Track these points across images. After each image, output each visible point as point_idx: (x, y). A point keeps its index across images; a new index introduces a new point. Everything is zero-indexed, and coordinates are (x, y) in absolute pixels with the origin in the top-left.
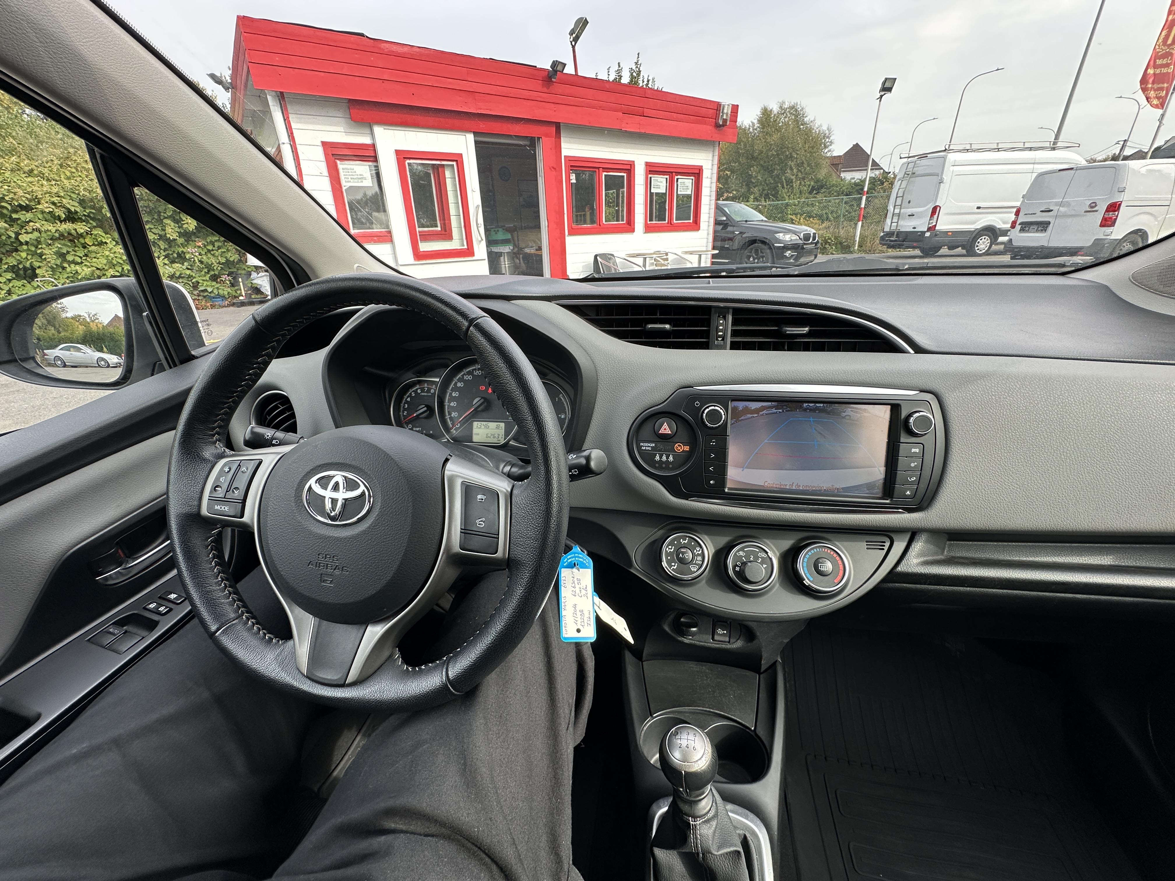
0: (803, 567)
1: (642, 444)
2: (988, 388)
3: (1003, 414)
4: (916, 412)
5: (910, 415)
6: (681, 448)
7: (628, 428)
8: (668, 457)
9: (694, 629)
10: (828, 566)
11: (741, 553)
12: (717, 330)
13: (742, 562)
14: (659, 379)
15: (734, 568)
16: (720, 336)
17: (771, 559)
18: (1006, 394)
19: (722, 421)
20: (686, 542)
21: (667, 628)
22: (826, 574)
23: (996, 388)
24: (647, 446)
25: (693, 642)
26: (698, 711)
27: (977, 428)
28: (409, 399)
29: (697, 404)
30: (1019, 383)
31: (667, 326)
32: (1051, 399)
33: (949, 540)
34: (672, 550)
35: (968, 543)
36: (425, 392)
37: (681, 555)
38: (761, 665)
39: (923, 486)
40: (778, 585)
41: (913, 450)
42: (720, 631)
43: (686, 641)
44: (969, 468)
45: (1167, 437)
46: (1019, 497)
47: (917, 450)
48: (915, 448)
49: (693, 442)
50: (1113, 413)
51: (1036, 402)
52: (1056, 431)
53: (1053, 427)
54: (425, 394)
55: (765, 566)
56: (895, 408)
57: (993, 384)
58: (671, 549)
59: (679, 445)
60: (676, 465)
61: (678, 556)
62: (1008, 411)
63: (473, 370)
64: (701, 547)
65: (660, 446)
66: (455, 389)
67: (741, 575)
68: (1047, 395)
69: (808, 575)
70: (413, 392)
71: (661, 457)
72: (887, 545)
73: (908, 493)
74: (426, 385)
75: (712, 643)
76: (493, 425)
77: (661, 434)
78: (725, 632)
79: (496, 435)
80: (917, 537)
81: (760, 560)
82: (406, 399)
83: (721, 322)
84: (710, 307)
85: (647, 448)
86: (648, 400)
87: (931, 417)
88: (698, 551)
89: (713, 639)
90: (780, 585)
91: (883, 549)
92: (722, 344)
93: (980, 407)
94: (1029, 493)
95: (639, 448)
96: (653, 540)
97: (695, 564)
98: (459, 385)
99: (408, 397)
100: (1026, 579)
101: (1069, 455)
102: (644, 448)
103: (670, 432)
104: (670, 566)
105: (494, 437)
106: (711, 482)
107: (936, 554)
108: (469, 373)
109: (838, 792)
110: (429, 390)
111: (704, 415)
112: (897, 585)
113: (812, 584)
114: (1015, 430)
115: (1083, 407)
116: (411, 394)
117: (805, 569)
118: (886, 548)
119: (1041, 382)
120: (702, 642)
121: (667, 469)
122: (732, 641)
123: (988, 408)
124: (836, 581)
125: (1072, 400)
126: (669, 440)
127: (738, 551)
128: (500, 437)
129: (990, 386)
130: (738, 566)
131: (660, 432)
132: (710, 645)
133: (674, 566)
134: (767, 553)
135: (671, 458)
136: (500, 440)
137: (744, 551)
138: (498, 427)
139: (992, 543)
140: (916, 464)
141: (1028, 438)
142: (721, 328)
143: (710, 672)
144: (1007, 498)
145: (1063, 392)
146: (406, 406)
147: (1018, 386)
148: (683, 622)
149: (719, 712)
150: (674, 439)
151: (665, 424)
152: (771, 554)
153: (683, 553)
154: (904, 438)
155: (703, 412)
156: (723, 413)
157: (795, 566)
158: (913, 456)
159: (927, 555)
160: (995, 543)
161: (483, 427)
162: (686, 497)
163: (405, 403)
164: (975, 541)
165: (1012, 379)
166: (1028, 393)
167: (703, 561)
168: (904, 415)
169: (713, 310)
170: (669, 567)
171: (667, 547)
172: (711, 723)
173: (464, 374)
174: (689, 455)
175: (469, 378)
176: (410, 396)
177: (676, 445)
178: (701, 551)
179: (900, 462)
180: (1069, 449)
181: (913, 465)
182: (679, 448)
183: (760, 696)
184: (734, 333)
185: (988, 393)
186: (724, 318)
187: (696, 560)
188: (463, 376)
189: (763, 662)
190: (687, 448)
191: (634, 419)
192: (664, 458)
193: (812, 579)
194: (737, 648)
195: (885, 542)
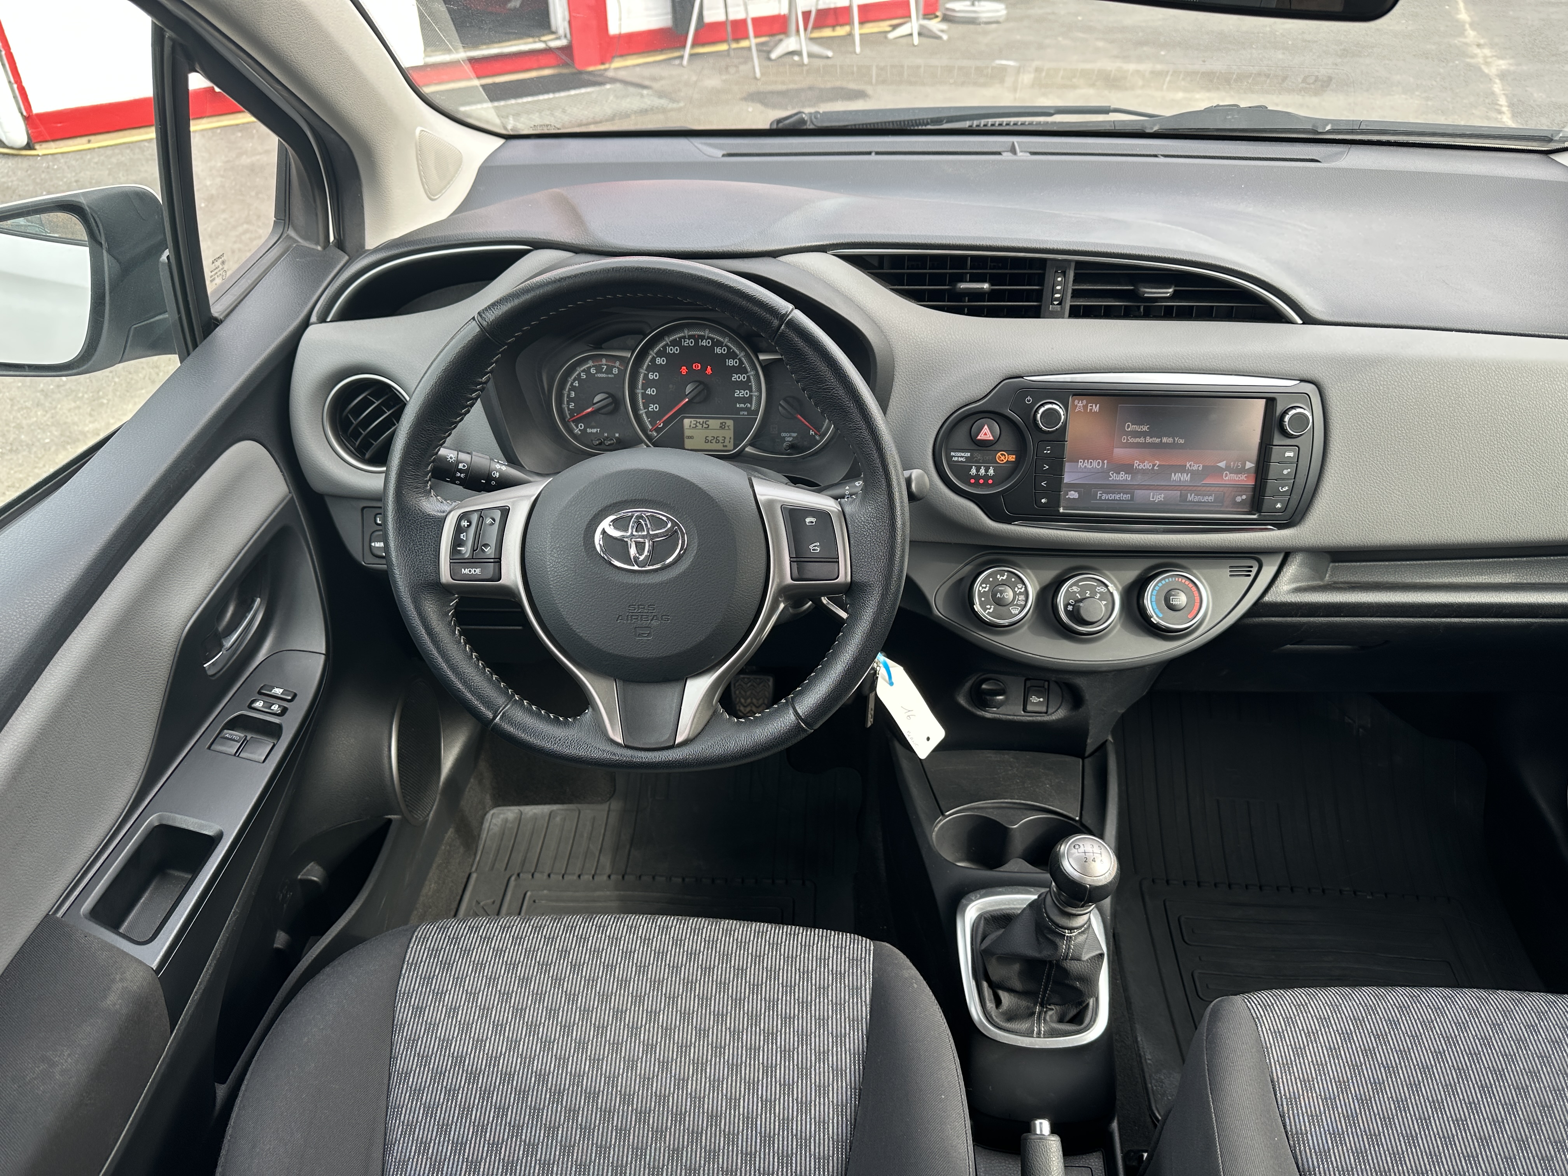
0: (1151, 602)
1: (953, 454)
2: (1377, 376)
3: (1390, 409)
4: (1293, 408)
5: (1286, 412)
6: (1005, 458)
7: (935, 433)
8: (987, 470)
9: (1001, 697)
10: (1181, 599)
11: (1075, 589)
12: (1053, 291)
13: (1076, 599)
14: (977, 366)
15: (1066, 607)
16: (1056, 299)
17: (1112, 594)
18: (1396, 383)
19: (1061, 424)
20: (1005, 578)
21: (962, 701)
22: (1178, 608)
23: (1385, 377)
24: (959, 457)
25: (998, 716)
26: (1004, 805)
27: (1360, 426)
28: (576, 384)
29: (1029, 400)
30: (1412, 369)
31: (986, 286)
32: (1444, 389)
33: (1334, 561)
34: (987, 589)
35: (1355, 564)
36: (603, 373)
37: (999, 595)
38: (1086, 745)
39: (1295, 497)
40: (1119, 626)
41: (1287, 454)
42: (1034, 699)
43: (988, 715)
44: (1348, 474)
45: (1560, 432)
46: (1401, 506)
47: (1291, 454)
48: (1290, 451)
49: (1021, 451)
50: (1508, 404)
51: (1427, 393)
52: (1446, 427)
53: (1443, 423)
54: (604, 375)
55: (1104, 602)
56: (1271, 402)
57: (1382, 371)
58: (985, 588)
59: (1002, 454)
60: (998, 480)
61: (994, 596)
62: (1396, 404)
63: (680, 338)
64: (1024, 583)
65: (978, 456)
66: (653, 367)
67: (1076, 615)
68: (1440, 384)
69: (1157, 610)
70: (582, 371)
71: (978, 470)
72: (1254, 570)
73: (1279, 505)
74: (604, 361)
75: (1023, 716)
76: (714, 423)
77: (979, 440)
78: (1041, 700)
79: (721, 439)
80: (1290, 559)
81: (1098, 595)
82: (572, 383)
83: (1059, 279)
84: (1045, 260)
85: (960, 459)
86: (964, 395)
87: (1309, 415)
88: (1020, 588)
89: (1025, 710)
90: (1123, 626)
91: (1249, 575)
92: (1059, 309)
93: (1366, 400)
94: (1412, 501)
95: (949, 458)
96: (958, 578)
97: (1017, 605)
98: (659, 361)
99: (574, 380)
100: (1406, 603)
101: (1457, 455)
102: (956, 459)
103: (991, 438)
104: (985, 610)
105: (718, 442)
106: (1043, 501)
107: (1313, 579)
108: (674, 343)
109: (1182, 919)
110: (609, 370)
111: (1039, 416)
112: (1264, 619)
113: (1160, 621)
114: (1401, 427)
115: (1478, 398)
116: (579, 375)
117: (1154, 603)
118: (1253, 574)
119: (1436, 368)
120: (1010, 715)
121: (986, 485)
122: (1050, 711)
123: (1375, 401)
124: (1190, 617)
125: (1467, 389)
126: (989, 448)
127: (1071, 586)
128: (727, 440)
129: (1379, 373)
130: (1071, 605)
131: (979, 438)
132: (1022, 718)
133: (990, 609)
134: (1107, 586)
135: (991, 472)
136: (726, 446)
137: (1078, 586)
138: (722, 427)
139: (1383, 563)
140: (1289, 470)
141: (1415, 437)
142: (1059, 288)
143: (1015, 761)
144: (1388, 507)
145: (1458, 381)
146: (573, 394)
147: (1410, 373)
148: (985, 689)
149: (1032, 803)
150: (996, 447)
151: (986, 427)
152: (1111, 588)
153: (1001, 592)
154: (1278, 440)
155: (1037, 411)
156: (1062, 413)
157: (1141, 602)
158: (1286, 462)
159: (1301, 581)
160: (1387, 563)
161: (700, 426)
162: (1009, 521)
163: (570, 390)
164: (1364, 561)
165: (1405, 364)
166: (1420, 382)
167: (1027, 601)
168: (1279, 409)
169: (1048, 263)
170: (983, 610)
171: (980, 585)
172: (1023, 817)
173: (667, 345)
174: (1015, 467)
175: (676, 350)
176: (579, 377)
177: (999, 454)
178: (1023, 589)
179: (1271, 468)
180: (1458, 448)
181: (1285, 472)
182: (1003, 458)
183: (1086, 782)
184: (1076, 294)
185: (1376, 382)
186: (1064, 274)
187: (1018, 600)
188: (664, 347)
189: (1089, 741)
190: (1012, 458)
191: (943, 421)
192: (982, 471)
193: (1161, 616)
194: (1058, 721)
195: (1251, 567)
